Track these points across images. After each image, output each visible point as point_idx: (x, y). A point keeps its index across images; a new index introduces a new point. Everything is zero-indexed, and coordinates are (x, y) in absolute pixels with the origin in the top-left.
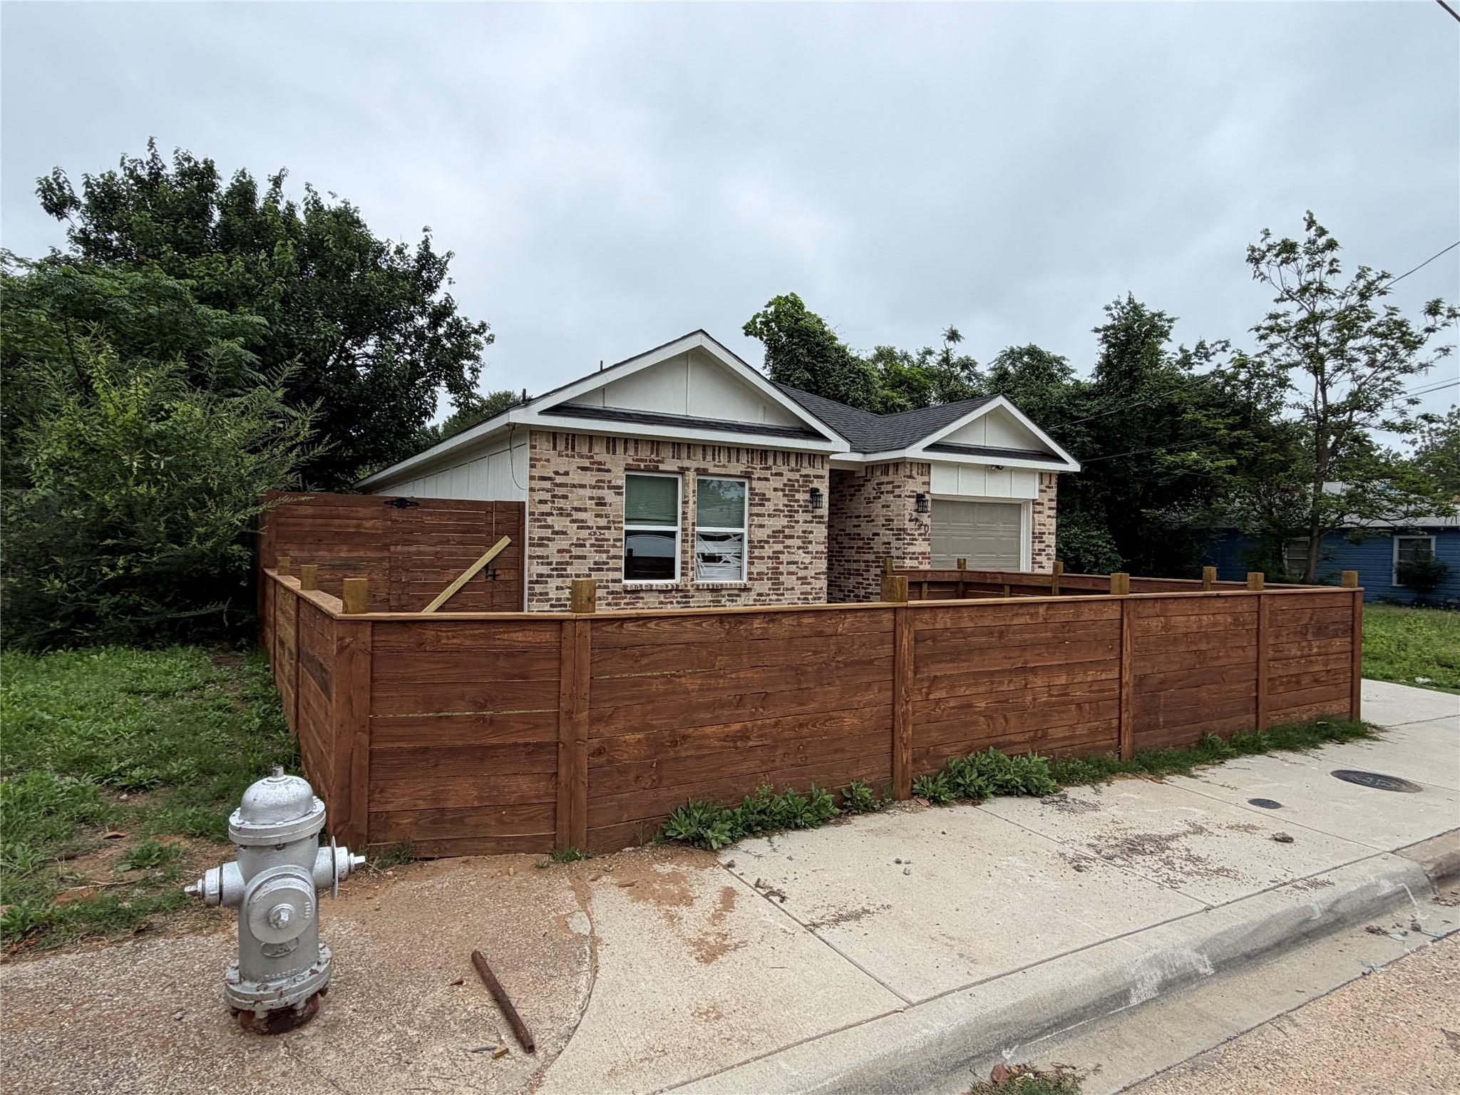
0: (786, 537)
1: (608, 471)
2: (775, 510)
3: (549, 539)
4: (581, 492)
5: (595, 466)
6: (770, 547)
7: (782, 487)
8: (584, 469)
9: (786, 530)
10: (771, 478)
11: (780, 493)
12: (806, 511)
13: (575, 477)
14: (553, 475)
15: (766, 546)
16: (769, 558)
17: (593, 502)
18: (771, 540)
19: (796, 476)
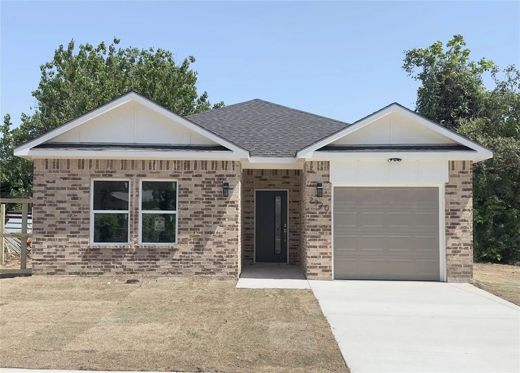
0: (205, 216)
1: (80, 179)
2: (195, 199)
3: (44, 219)
4: (63, 192)
5: (72, 177)
6: (192, 223)
7: (201, 183)
8: (64, 179)
9: (205, 212)
10: (193, 178)
11: (200, 188)
12: (221, 199)
13: (59, 183)
14: (46, 183)
15: (189, 222)
16: (191, 229)
17: (70, 197)
18: (193, 218)
19: (213, 176)
